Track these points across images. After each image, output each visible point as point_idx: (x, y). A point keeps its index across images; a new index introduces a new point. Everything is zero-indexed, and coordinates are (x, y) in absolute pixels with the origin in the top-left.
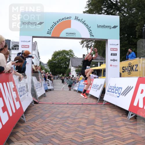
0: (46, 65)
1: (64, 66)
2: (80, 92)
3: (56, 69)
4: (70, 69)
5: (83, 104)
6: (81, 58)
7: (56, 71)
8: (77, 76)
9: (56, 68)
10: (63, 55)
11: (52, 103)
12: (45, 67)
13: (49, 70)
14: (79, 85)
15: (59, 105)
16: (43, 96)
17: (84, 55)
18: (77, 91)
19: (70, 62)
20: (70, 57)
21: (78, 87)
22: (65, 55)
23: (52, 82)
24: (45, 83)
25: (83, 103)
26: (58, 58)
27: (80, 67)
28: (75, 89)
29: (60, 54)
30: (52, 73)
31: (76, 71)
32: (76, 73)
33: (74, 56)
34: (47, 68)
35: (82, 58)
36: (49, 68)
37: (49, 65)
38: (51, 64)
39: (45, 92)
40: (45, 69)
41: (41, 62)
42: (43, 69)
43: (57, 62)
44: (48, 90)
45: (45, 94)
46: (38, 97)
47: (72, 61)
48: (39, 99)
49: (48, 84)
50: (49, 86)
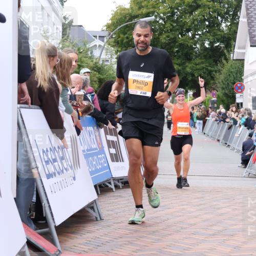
0: (101, 38)
1: (207, 45)
4: (242, 61)
12: (96, 53)
16: (81, 218)
19: (243, 20)
34: (103, 56)
37: (119, 39)
38: (126, 36)
39: (97, 197)
40: (92, 61)
41: (73, 24)
42: (82, 64)
43: (163, 19)
44: (110, 183)
45: (92, 208)
46: (54, 222)
47: (252, 14)
48: (59, 239)
49: (109, 147)
50: (117, 161)
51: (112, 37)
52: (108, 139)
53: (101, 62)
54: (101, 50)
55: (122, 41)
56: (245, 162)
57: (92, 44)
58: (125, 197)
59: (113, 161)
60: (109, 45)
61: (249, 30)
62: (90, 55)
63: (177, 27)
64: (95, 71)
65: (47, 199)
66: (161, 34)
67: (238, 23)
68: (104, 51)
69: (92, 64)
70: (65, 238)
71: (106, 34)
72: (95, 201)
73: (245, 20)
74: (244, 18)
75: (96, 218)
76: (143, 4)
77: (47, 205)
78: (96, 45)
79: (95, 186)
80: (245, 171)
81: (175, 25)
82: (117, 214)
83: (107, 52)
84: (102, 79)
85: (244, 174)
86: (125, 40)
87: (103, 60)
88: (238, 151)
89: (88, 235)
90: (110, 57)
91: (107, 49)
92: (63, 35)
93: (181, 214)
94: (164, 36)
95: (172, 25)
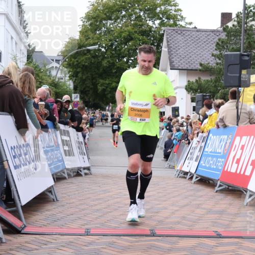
0: (57, 61)
2: (205, 181)
3: (101, 81)
5: (219, 236)
6: (213, 31)
7: (100, 88)
8: (194, 109)
9: (101, 76)
10: (133, 17)
11: (83, 231)
12: (54, 73)
13: (70, 84)
14: (202, 149)
15: (114, 239)
16: (42, 200)
17: (226, 17)
18: (194, 180)
19: (164, 49)
20: (162, 24)
21: (199, 160)
22: (139, 18)
23: (81, 139)
24: (52, 144)
25: (220, 230)
26: (109, 31)
27: (206, 70)
28: (185, 169)
29: (119, 11)
30: (81, 98)
31: (189, 88)
32: (189, 96)
33: (182, 23)
34: (59, 75)
35: (217, 31)
36: (71, 77)
37: (71, 62)
38: (76, 60)
39: (54, 183)
40: (50, 79)
41: (36, 50)
42: (43, 81)
43: (105, 48)
44: (64, 173)
45: (50, 192)
46: (21, 203)
47: (171, 45)
48: (24, 216)
49: (63, 145)
50: (70, 155)
51: (66, 61)
52: (63, 138)
53: (57, 80)
54: (57, 70)
55: (73, 63)
56: (167, 156)
57: (50, 66)
58: (75, 183)
59: (66, 155)
60: (64, 66)
61: (169, 57)
62: (48, 74)
63: (115, 55)
64: (53, 86)
65: (15, 185)
66: (103, 59)
67: (161, 52)
68: (59, 71)
69: (50, 81)
70: (29, 215)
71: (61, 58)
72: (52, 186)
73: (166, 50)
74: (165, 48)
75: (53, 199)
76: (90, 36)
77: (15, 190)
78: (53, 67)
79: (53, 175)
80: (166, 164)
81: (114, 52)
82: (69, 196)
83: (61, 72)
84: (58, 93)
85: (166, 166)
86: (76, 63)
87: (59, 79)
88: (161, 148)
89: (47, 212)
90: (64, 75)
91: (62, 70)
92: (27, 58)
93: (118, 196)
94: (106, 61)
95: (111, 53)
